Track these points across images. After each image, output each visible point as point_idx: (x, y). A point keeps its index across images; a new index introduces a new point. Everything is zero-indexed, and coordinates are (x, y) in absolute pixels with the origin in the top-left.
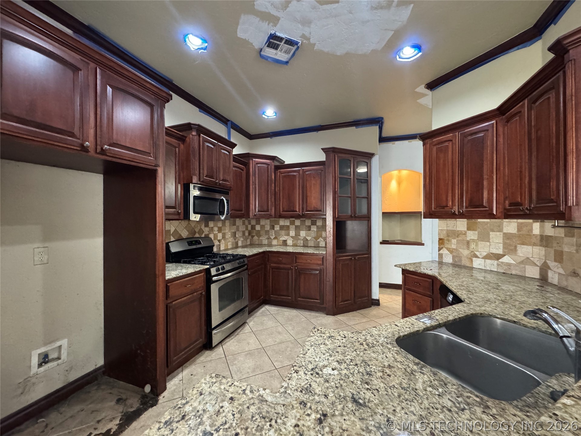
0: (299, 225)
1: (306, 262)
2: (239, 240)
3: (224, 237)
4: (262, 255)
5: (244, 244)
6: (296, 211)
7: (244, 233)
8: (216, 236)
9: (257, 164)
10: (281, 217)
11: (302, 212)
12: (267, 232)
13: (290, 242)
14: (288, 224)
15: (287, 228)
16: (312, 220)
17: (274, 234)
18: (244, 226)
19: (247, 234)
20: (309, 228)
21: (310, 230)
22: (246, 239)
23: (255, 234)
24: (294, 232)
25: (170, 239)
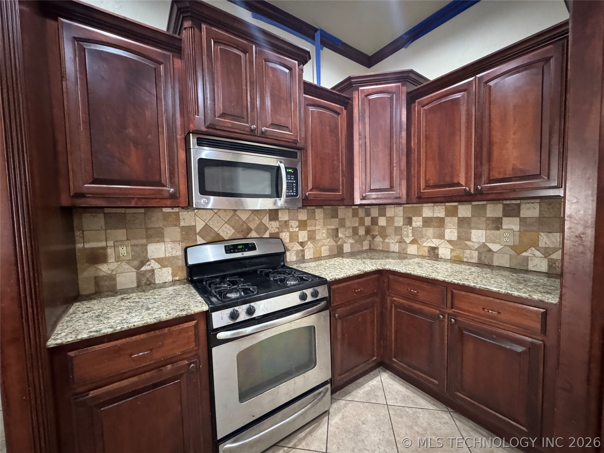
0: (469, 215)
1: (482, 312)
2: (345, 242)
3: (312, 237)
4: (376, 276)
5: (355, 249)
6: (459, 184)
7: (355, 231)
8: (293, 237)
9: (366, 96)
10: (422, 199)
11: (475, 185)
12: (398, 230)
13: (445, 251)
14: (442, 215)
15: (440, 222)
16: (504, 205)
17: (411, 235)
18: (357, 219)
19: (362, 232)
20: (497, 224)
21: (498, 228)
22: (360, 241)
23: (377, 233)
24: (456, 231)
25: (196, 240)
